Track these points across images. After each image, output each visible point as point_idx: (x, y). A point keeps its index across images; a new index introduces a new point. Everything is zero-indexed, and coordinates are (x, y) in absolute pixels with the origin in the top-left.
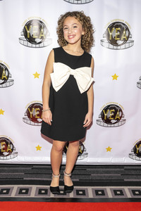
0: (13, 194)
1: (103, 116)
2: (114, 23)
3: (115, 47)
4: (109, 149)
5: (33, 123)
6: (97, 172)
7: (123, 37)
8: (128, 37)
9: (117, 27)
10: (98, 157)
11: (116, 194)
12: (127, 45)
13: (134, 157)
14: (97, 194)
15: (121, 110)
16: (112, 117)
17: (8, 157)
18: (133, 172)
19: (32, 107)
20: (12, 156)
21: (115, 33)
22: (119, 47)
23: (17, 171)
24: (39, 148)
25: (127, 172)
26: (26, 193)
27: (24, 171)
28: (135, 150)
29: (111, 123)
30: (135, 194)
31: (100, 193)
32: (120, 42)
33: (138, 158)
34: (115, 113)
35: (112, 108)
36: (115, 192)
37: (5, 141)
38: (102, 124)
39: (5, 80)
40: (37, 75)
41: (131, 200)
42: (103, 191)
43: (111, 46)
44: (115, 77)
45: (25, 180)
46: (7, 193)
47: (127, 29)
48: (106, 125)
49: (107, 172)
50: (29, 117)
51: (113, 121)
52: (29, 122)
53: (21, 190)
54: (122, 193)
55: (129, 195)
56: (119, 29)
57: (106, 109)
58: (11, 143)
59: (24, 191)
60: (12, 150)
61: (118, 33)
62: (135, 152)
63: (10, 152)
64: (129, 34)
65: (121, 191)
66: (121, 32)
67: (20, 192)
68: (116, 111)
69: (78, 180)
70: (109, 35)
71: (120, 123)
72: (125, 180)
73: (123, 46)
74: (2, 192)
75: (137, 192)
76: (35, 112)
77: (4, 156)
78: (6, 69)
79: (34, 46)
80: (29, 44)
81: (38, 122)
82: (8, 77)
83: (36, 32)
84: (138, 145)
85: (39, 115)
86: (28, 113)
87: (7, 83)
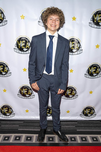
0: (11, 141)
2: (71, 39)
4: (68, 112)
5: (23, 97)
7: (76, 48)
8: (79, 48)
11: (71, 140)
12: (79, 52)
13: (83, 116)
15: (75, 90)
17: (9, 116)
18: (82, 125)
19: (23, 88)
20: (12, 116)
21: (71, 45)
24: (27, 111)
25: (79, 125)
26: (19, 140)
28: (83, 112)
29: (69, 97)
30: (82, 140)
33: (85, 117)
34: (72, 92)
37: (7, 107)
38: (64, 98)
40: (25, 70)
46: (8, 140)
47: (79, 43)
48: (66, 98)
49: (67, 125)
50: (21, 94)
51: (71, 96)
52: (21, 96)
53: (16, 137)
54: (75, 140)
55: (79, 141)
56: (74, 42)
58: (11, 108)
59: (18, 138)
61: (73, 45)
62: (84, 113)
63: (11, 113)
64: (80, 45)
65: (74, 138)
67: (15, 139)
69: (50, 130)
71: (74, 97)
72: (78, 130)
73: (76, 53)
74: (4, 140)
75: (84, 139)
76: (24, 91)
77: (7, 116)
78: (7, 66)
79: (23, 53)
80: (20, 52)
81: (26, 97)
82: (8, 71)
83: (24, 44)
84: (85, 109)
85: (27, 93)
86: (20, 92)
87: (8, 75)
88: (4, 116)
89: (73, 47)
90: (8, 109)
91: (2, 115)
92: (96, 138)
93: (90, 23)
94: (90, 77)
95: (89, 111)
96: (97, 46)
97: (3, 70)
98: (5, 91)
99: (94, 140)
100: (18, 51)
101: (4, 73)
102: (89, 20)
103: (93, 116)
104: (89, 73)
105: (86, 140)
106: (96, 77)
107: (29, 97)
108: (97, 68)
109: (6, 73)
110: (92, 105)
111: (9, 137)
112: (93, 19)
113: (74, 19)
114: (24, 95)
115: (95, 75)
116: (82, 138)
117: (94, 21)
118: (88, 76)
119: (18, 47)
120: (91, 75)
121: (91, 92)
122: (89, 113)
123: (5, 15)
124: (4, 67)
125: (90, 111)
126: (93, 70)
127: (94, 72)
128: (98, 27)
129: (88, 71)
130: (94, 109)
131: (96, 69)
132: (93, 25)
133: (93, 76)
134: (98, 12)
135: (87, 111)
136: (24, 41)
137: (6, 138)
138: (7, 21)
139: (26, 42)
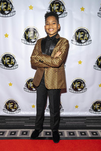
0: (18, 135)
1: (73, 86)
2: (79, 30)
3: (80, 44)
4: (77, 107)
5: (30, 91)
6: (70, 121)
7: (85, 38)
8: (88, 38)
9: (81, 32)
10: (70, 111)
11: (82, 135)
12: (87, 43)
14: (70, 135)
15: (84, 83)
16: (79, 87)
17: (15, 112)
18: (92, 121)
19: (29, 81)
20: (17, 111)
21: (80, 36)
22: (82, 44)
25: (88, 121)
26: (26, 134)
27: (24, 121)
28: (93, 107)
29: (78, 91)
30: (93, 135)
31: (72, 134)
32: (83, 41)
33: (95, 112)
34: (80, 84)
35: (78, 82)
36: (81, 133)
37: (13, 102)
38: (73, 91)
41: (91, 138)
43: (78, 44)
44: (80, 62)
45: (26, 126)
46: (15, 134)
47: (88, 33)
48: (75, 92)
49: (76, 121)
50: (27, 87)
51: (79, 89)
52: (27, 90)
53: (23, 132)
55: (90, 135)
56: (83, 33)
57: (75, 82)
58: (16, 104)
59: (25, 133)
60: (17, 108)
61: (82, 36)
63: (16, 109)
64: (89, 36)
65: (85, 133)
66: (84, 35)
68: (81, 83)
70: (76, 37)
71: (83, 91)
72: (87, 126)
73: (85, 44)
74: (11, 134)
75: (95, 134)
76: (31, 85)
77: (12, 111)
78: (14, 58)
79: (30, 44)
80: (28, 43)
81: (33, 90)
82: (15, 63)
83: (32, 35)
84: (95, 104)
86: (27, 85)
87: (14, 67)
88: (9, 112)
89: (82, 38)
90: (14, 105)
91: (7, 111)
94: (99, 69)
97: (10, 62)
98: (11, 84)
100: (26, 42)
101: (10, 66)
104: (98, 65)
105: (97, 134)
109: (13, 65)
111: (15, 133)
113: (83, 9)
114: (30, 89)
116: (92, 133)
118: (97, 68)
119: (26, 38)
122: (99, 108)
123: (13, 6)
124: (10, 60)
125: (100, 106)
129: (97, 63)
136: (32, 32)
137: (13, 133)
138: (15, 12)
139: (34, 33)
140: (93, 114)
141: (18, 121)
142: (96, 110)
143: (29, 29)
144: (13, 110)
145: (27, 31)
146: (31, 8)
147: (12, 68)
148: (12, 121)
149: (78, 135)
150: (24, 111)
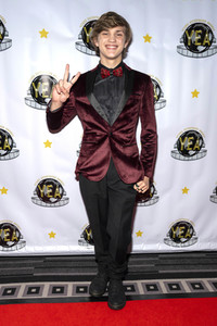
0: (20, 295)
5: (44, 204)
8: (159, 96)
11: (149, 290)
13: (170, 243)
15: (152, 186)
17: (13, 248)
18: (170, 262)
19: (43, 184)
20: (18, 246)
23: (25, 265)
24: (52, 235)
25: (162, 262)
26: (37, 292)
27: (34, 265)
28: (171, 234)
29: (141, 202)
30: (172, 289)
31: (129, 288)
36: (148, 286)
37: (9, 227)
39: (8, 150)
40: (48, 144)
41: (168, 296)
42: (132, 286)
45: (36, 277)
46: (12, 293)
47: (158, 86)
49: (138, 263)
50: (39, 196)
52: (39, 202)
53: (30, 288)
54: (156, 287)
55: (165, 290)
58: (17, 230)
59: (34, 290)
60: (19, 238)
62: (171, 237)
64: (160, 92)
65: (155, 285)
67: (29, 291)
71: (152, 201)
72: (160, 272)
74: (5, 294)
75: (174, 287)
76: (47, 190)
78: (9, 137)
80: (39, 106)
81: (50, 202)
82: (12, 146)
83: (46, 90)
84: (175, 227)
85: (52, 194)
86: (38, 192)
87: (11, 155)
88: (1, 248)
92: (199, 284)
93: (178, 47)
94: (182, 157)
95: (182, 230)
96: (195, 94)
97: (2, 145)
98: (4, 191)
99: (195, 288)
100: (34, 104)
101: (2, 153)
102: (177, 41)
103: (190, 242)
105: (179, 288)
106: (195, 157)
107: (57, 204)
108: (196, 139)
110: (187, 218)
111: (14, 290)
112: (185, 40)
113: (148, 39)
114: (46, 199)
115: (192, 152)
116: (170, 285)
117: (186, 44)
118: (178, 156)
119: (34, 96)
120: (185, 153)
121: (185, 191)
122: (183, 235)
123: (7, 29)
124: (3, 140)
125: (185, 231)
126: (187, 143)
127: (191, 146)
128: (195, 55)
129: (179, 145)
130: (192, 227)
131: (194, 141)
132: (185, 52)
133: (189, 155)
134: (193, 25)
135: (179, 232)
136: (47, 84)
137: (9, 292)
138: (10, 41)
139: (51, 85)
140: (172, 247)
141: (21, 266)
142: (177, 240)
143: (39, 77)
144: (10, 243)
145: (37, 81)
146: (44, 34)
147: (7, 157)
148: (9, 266)
149: (141, 291)
150: (32, 244)
